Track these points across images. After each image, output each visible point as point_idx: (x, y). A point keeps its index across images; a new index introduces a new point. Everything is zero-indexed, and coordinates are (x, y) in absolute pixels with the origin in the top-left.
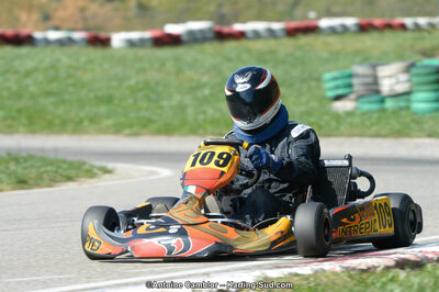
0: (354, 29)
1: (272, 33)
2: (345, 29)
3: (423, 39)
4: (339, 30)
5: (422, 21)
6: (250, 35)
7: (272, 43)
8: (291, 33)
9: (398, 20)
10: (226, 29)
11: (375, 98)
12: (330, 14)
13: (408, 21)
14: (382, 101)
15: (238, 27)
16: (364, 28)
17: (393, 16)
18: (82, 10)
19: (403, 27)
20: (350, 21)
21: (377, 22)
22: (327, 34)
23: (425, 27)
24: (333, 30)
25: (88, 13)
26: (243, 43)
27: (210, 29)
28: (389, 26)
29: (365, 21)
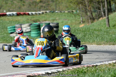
0: (15, 15)
2: (13, 15)
3: (34, 17)
4: (12, 15)
9: (27, 12)
12: (9, 11)
13: (30, 13)
19: (28, 14)
20: (14, 13)
21: (22, 13)
22: (9, 16)
23: (34, 14)
24: (10, 15)
28: (25, 14)
29: (18, 13)
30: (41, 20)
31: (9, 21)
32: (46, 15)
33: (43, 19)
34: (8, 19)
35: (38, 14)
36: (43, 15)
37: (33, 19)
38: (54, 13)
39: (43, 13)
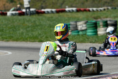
0: (75, 11)
1: (52, 12)
2: (73, 11)
3: (95, 14)
4: (71, 11)
5: (95, 9)
6: (46, 12)
7: (52, 15)
8: (58, 12)
9: (88, 9)
10: (39, 11)
11: (76, 31)
13: (91, 9)
14: (78, 32)
15: (43, 10)
16: (78, 11)
17: (87, 8)
18: (4, 5)
19: (89, 11)
20: (74, 9)
21: (82, 9)
22: (68, 13)
24: (69, 11)
25: (6, 6)
26: (44, 15)
27: (35, 11)
28: (85, 10)
29: (78, 9)
30: (102, 17)
31: (68, 18)
32: (108, 11)
33: (105, 16)
34: (67, 15)
35: (99, 11)
36: (105, 12)
37: (93, 16)
38: (116, 10)
39: (104, 10)
